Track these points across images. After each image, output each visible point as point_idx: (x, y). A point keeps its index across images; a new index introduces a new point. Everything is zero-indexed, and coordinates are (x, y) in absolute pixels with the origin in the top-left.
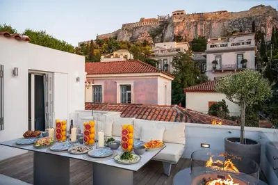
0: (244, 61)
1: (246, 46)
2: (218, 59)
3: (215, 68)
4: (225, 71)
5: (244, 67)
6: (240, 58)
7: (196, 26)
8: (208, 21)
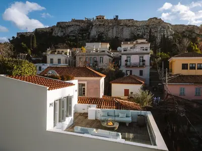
0: (143, 61)
1: (145, 51)
2: (129, 59)
3: (126, 65)
4: (133, 67)
5: (144, 64)
6: (141, 59)
7: (113, 28)
8: (121, 26)
